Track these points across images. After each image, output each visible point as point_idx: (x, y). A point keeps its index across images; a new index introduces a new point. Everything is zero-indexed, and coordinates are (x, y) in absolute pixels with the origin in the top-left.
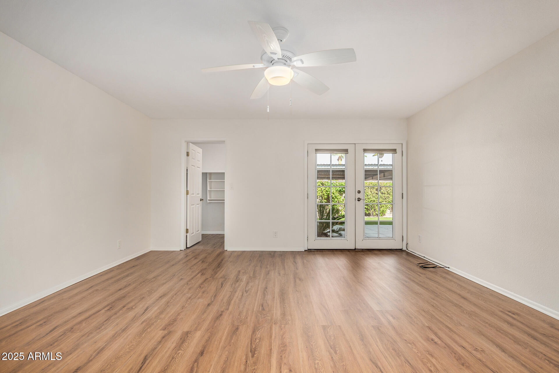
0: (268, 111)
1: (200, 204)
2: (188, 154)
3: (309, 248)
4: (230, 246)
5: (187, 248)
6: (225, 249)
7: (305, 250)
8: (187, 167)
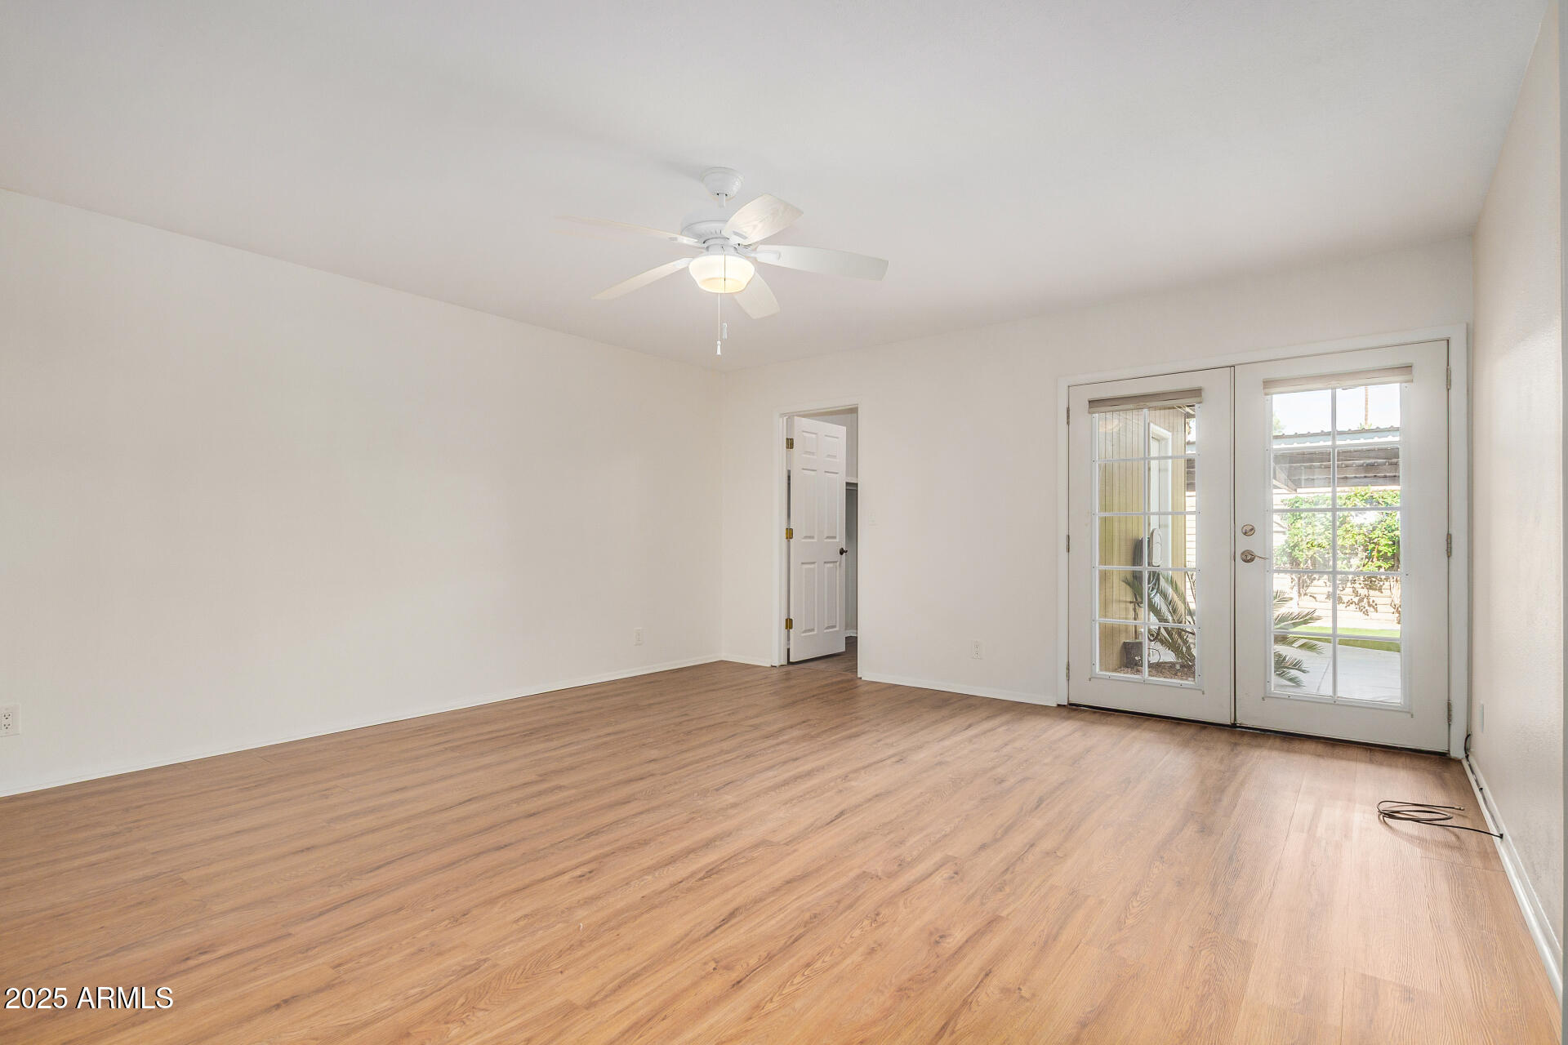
0: (719, 353)
1: (838, 563)
2: (790, 444)
3: (1073, 701)
4: (870, 669)
5: (789, 663)
6: (859, 676)
7: (1059, 705)
8: (789, 472)
